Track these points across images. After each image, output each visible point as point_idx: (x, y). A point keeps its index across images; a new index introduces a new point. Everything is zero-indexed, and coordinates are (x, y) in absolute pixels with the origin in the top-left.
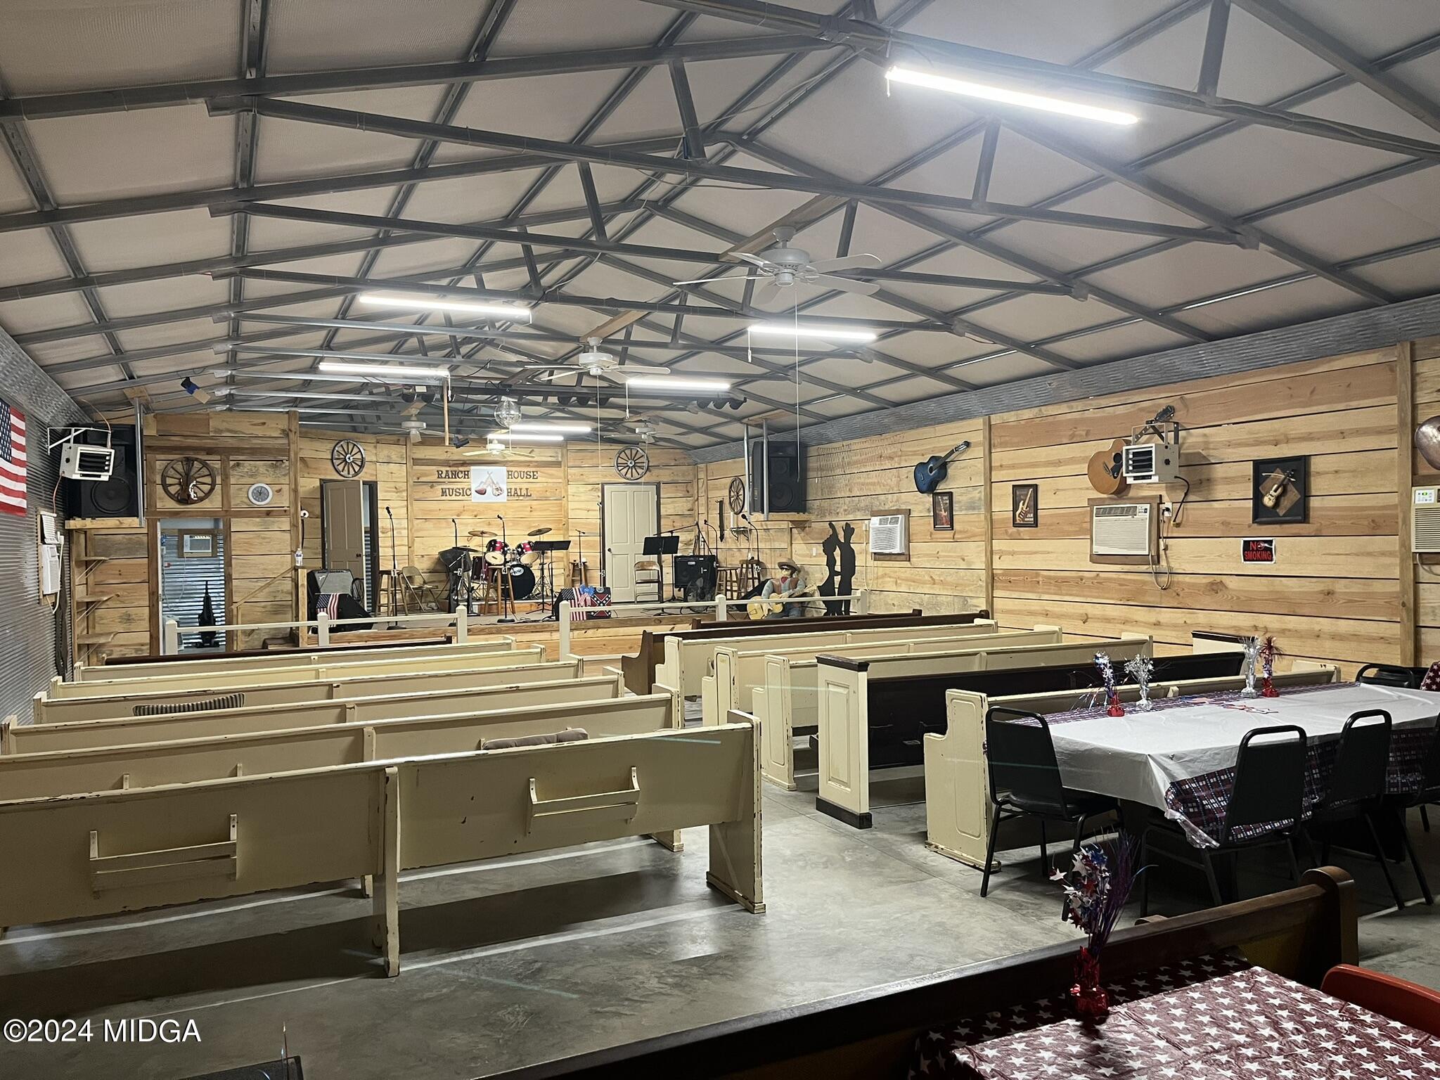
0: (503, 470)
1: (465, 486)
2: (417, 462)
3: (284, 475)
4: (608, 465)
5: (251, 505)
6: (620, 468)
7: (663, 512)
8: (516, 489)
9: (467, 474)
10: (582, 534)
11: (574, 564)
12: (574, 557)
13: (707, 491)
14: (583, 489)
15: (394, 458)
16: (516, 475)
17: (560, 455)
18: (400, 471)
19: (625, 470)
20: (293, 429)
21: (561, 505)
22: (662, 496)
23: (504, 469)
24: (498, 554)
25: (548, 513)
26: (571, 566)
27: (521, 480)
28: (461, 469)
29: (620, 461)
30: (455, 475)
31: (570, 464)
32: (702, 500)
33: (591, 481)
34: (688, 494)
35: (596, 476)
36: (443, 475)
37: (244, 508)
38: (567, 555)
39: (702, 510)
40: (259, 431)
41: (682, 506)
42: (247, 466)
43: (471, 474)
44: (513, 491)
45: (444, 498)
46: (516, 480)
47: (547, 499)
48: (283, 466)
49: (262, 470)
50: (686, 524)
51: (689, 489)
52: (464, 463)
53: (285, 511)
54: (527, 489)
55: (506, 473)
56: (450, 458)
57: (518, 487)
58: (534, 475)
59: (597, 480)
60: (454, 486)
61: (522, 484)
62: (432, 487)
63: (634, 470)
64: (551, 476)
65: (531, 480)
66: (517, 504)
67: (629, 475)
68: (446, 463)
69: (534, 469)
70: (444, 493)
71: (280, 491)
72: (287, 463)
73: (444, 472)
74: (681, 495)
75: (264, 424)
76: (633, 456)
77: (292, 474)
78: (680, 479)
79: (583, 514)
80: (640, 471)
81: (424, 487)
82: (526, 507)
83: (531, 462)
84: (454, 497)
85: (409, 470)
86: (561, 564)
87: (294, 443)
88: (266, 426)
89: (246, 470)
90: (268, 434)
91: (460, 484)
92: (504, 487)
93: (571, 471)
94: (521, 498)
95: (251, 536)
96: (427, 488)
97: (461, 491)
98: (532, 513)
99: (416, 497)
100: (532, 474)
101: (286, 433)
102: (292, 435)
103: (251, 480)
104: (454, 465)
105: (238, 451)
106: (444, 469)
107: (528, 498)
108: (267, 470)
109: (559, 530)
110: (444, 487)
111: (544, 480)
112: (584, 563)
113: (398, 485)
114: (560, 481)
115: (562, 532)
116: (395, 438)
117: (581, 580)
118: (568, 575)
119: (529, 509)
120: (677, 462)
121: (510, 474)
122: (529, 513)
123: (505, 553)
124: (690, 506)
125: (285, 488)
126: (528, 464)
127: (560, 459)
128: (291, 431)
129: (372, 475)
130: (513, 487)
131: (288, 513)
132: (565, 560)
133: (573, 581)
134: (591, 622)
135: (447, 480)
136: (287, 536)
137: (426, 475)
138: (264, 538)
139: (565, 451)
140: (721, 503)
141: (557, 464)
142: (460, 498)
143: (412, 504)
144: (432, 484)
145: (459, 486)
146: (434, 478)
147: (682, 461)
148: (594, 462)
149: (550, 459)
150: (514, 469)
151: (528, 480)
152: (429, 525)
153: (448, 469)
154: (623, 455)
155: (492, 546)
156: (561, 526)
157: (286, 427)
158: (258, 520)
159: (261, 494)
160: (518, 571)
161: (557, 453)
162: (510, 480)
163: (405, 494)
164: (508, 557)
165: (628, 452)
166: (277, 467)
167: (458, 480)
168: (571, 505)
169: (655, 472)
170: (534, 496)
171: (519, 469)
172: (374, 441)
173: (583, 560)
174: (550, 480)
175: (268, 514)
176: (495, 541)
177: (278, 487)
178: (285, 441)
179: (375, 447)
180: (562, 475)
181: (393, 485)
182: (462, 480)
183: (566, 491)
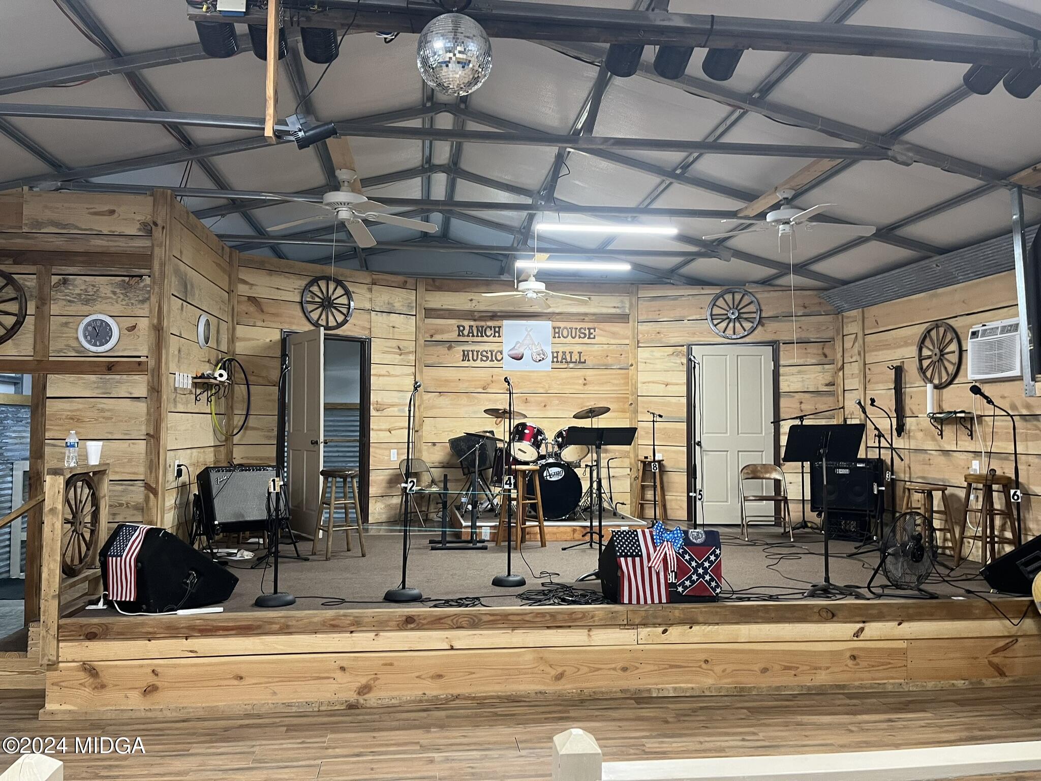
0: (546, 326)
1: (495, 347)
2: (430, 313)
3: (143, 301)
4: (698, 317)
5: (82, 351)
6: (716, 322)
7: (784, 387)
8: (564, 353)
9: (497, 331)
10: (659, 419)
11: (644, 463)
12: (645, 452)
13: (863, 353)
14: (658, 353)
15: (398, 306)
16: (565, 333)
17: (627, 305)
18: (406, 326)
19: (724, 324)
20: (159, 222)
21: (627, 377)
22: (782, 362)
23: (549, 324)
24: (526, 445)
25: (607, 387)
26: (640, 466)
27: (574, 341)
28: (490, 323)
29: (716, 311)
30: (482, 331)
31: (641, 318)
32: (853, 369)
33: (673, 341)
34: (825, 360)
35: (678, 334)
36: (466, 332)
37: (71, 356)
38: (634, 449)
39: (853, 383)
40: (104, 225)
41: (815, 378)
42: (80, 283)
43: (504, 331)
44: (560, 355)
45: (466, 363)
46: (565, 340)
47: (607, 367)
48: (142, 285)
49: (106, 291)
50: (823, 408)
51: (826, 351)
52: (494, 316)
53: (140, 363)
54: (580, 353)
55: (551, 330)
56: (477, 308)
57: (567, 349)
58: (590, 334)
59: (680, 340)
60: (480, 348)
61: (572, 345)
62: (450, 348)
63: (737, 325)
64: (614, 335)
65: (586, 340)
66: (564, 374)
67: (730, 332)
68: (470, 315)
69: (591, 325)
70: (465, 357)
71: (133, 328)
72: (148, 280)
73: (467, 328)
74: (814, 361)
75: (112, 212)
76: (736, 303)
77: (154, 299)
78: (812, 336)
79: (660, 390)
80: (748, 325)
81: (439, 348)
82: (578, 378)
83: (586, 314)
84: (479, 363)
85: (420, 323)
86: (627, 462)
87: (160, 246)
88: (116, 215)
89: (77, 291)
90: (119, 230)
91: (487, 345)
92: (548, 350)
93: (643, 328)
94: (571, 365)
95: (81, 406)
96: (442, 350)
97: (489, 355)
98: (586, 387)
99: (429, 362)
100: (587, 332)
101: (148, 229)
102: (157, 232)
103: (86, 309)
104: (481, 319)
105: (66, 257)
106: (466, 324)
107: (580, 366)
108: (114, 293)
109: (624, 411)
110: (466, 348)
111: (604, 340)
112: (659, 462)
113: (402, 344)
114: (627, 342)
115: (628, 415)
116: (401, 278)
117: (655, 487)
118: (636, 478)
119: (581, 381)
120: (807, 311)
121: (557, 332)
122: (581, 387)
123: (537, 445)
124: (828, 378)
125: (143, 324)
126: (582, 317)
127: (627, 311)
128: (156, 224)
129: (364, 328)
130: (561, 349)
131: (143, 367)
132: (632, 455)
133: (643, 487)
134: (679, 610)
135: (470, 339)
136: (142, 407)
137: (442, 332)
138: (102, 410)
139: (634, 300)
140: (899, 371)
141: (623, 318)
142: (488, 364)
143: (421, 372)
144: (450, 345)
145: (487, 347)
146: (453, 336)
147: (816, 309)
148: (677, 313)
149: (613, 311)
150: (562, 325)
151: (581, 341)
152: (443, 401)
153: (472, 323)
154: (720, 302)
155: (519, 433)
156: (627, 406)
157: (149, 219)
158: (93, 378)
159: (99, 333)
160: (555, 474)
161: (622, 302)
162: (557, 340)
163: (412, 357)
164: (543, 451)
165: (729, 297)
166: (130, 286)
167: (485, 339)
168: (642, 377)
169: (771, 326)
170: (589, 363)
171: (569, 325)
172: (368, 280)
173: (658, 457)
174: (613, 341)
175: (110, 368)
176: (524, 426)
177: (130, 322)
178: (147, 243)
179: (370, 290)
180: (630, 333)
181: (395, 343)
182: (491, 339)
183: (636, 357)
